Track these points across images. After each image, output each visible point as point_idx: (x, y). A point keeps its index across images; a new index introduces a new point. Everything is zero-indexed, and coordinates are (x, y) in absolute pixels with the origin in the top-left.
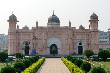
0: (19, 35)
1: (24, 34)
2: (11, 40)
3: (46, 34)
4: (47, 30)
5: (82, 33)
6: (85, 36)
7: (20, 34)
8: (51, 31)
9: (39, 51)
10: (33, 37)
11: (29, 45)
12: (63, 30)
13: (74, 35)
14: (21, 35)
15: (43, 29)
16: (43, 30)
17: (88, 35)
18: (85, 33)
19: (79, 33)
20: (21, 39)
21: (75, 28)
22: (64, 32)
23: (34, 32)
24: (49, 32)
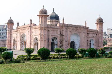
0: (49, 31)
1: (53, 29)
2: (45, 36)
3: (71, 31)
4: (71, 28)
5: (93, 33)
6: (95, 35)
7: (49, 29)
8: (74, 29)
9: (65, 47)
10: (60, 34)
11: (55, 41)
12: (82, 29)
13: (88, 34)
14: (51, 31)
15: (68, 26)
16: (68, 28)
17: (96, 35)
18: (94, 33)
19: (91, 33)
20: (50, 35)
21: (89, 27)
22: (82, 30)
23: (61, 29)
24: (72, 29)
